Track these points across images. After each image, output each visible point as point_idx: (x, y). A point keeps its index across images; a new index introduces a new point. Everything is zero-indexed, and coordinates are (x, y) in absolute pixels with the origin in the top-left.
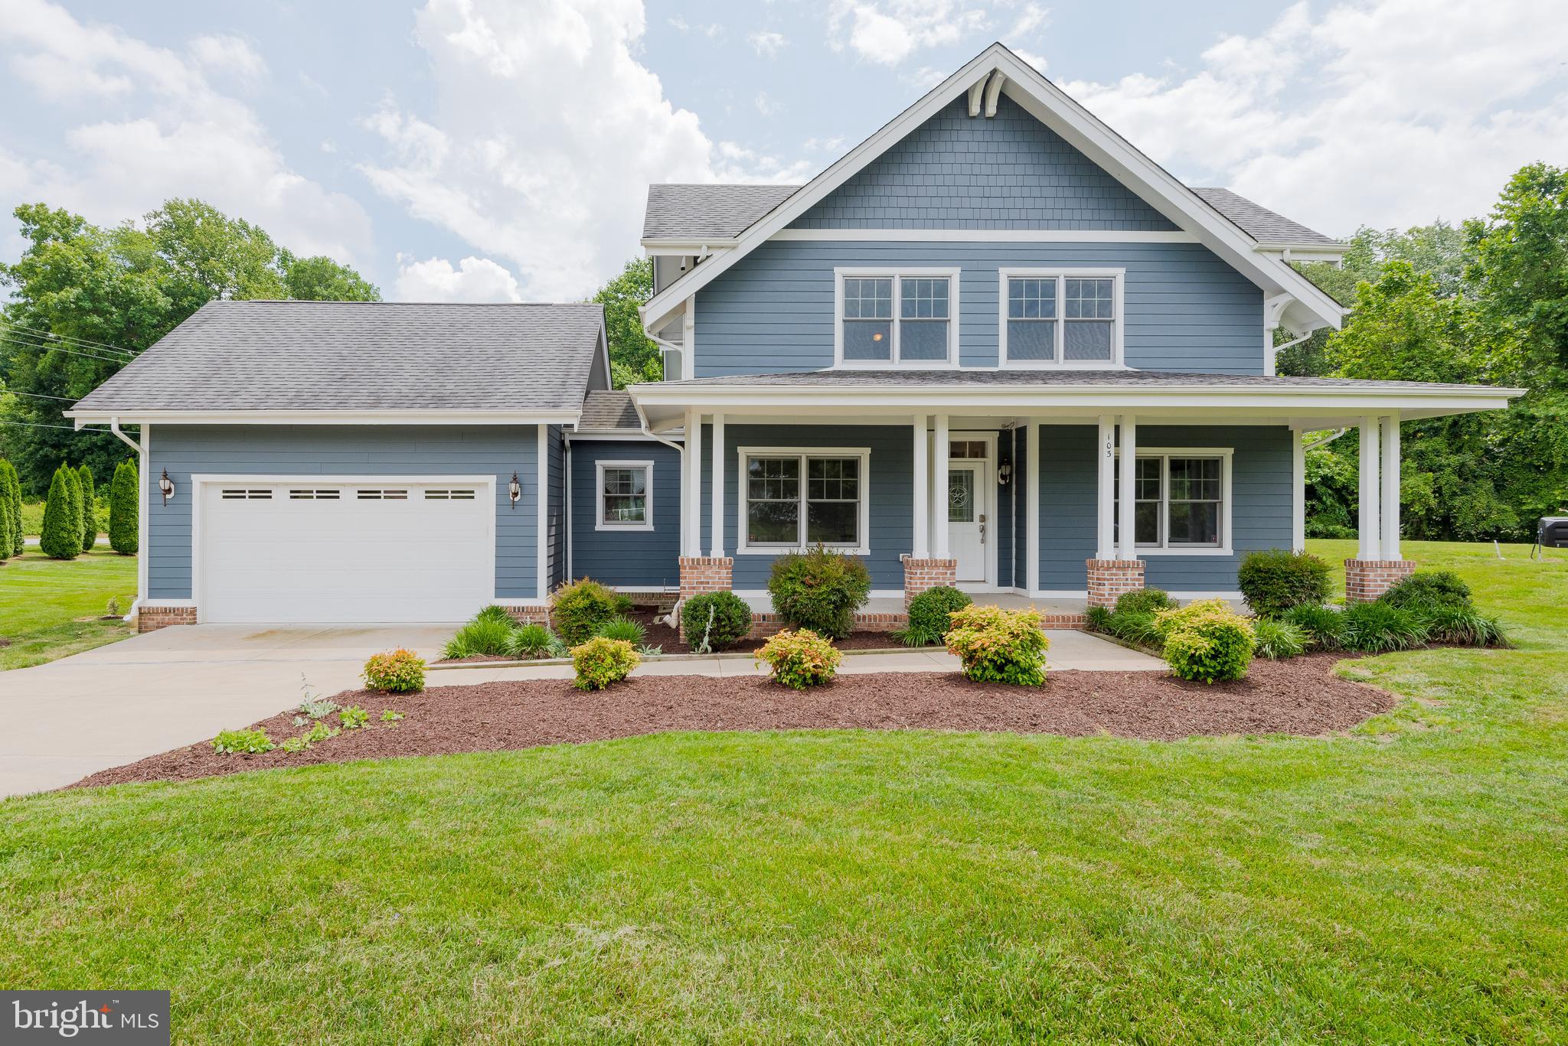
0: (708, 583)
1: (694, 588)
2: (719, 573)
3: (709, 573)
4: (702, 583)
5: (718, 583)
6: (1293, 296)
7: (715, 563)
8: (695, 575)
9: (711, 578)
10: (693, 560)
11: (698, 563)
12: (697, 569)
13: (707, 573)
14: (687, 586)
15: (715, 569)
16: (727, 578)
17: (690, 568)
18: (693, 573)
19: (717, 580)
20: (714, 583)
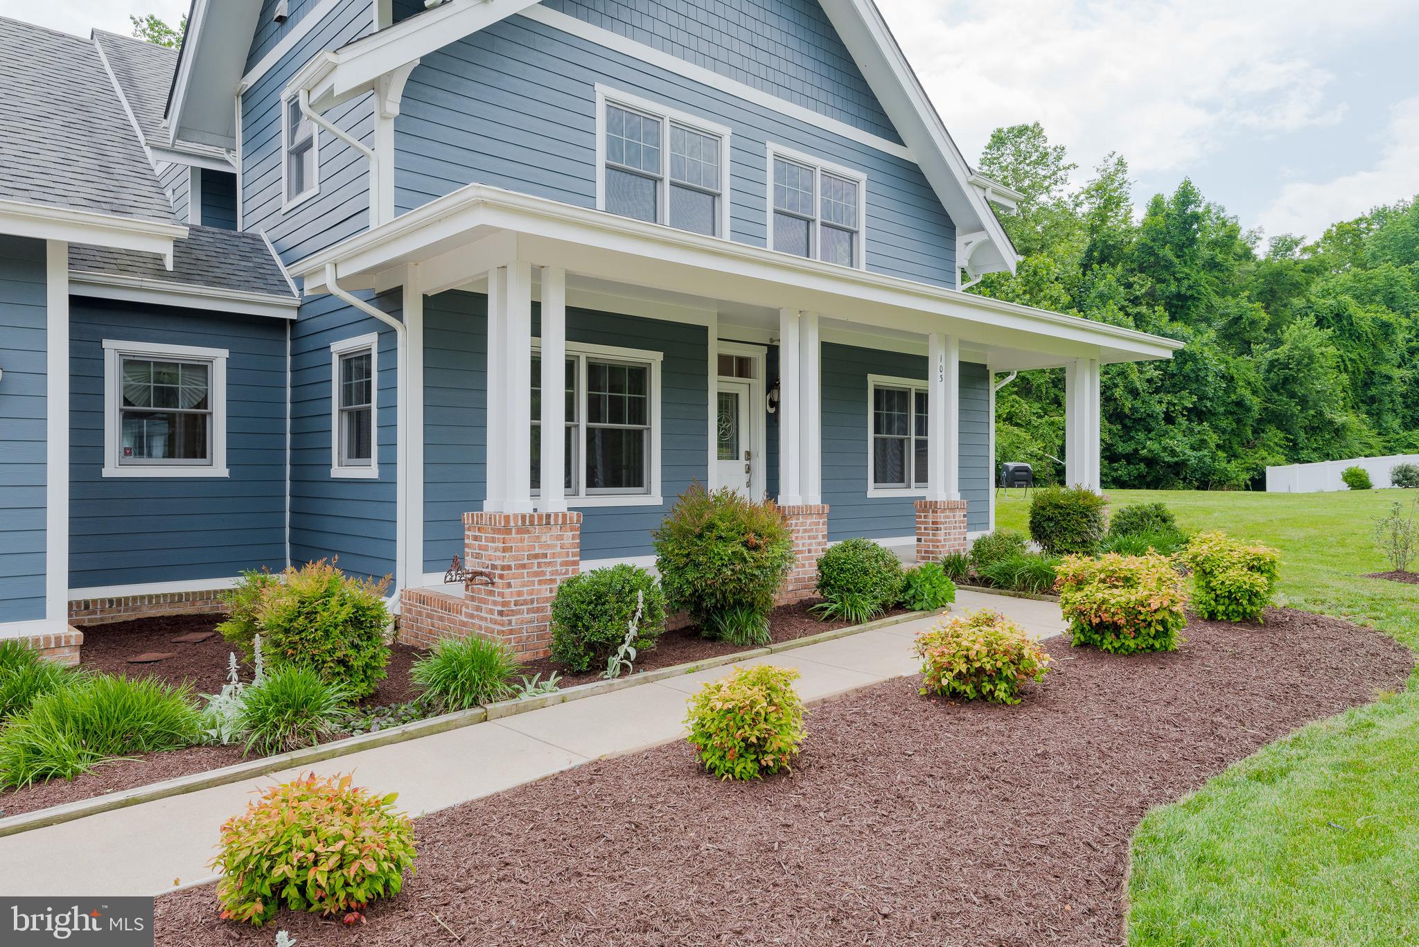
0: (545, 556)
1: (524, 566)
2: (560, 538)
3: (546, 538)
4: (536, 556)
5: (560, 555)
6: (989, 236)
7: (556, 520)
8: (526, 543)
9: (549, 546)
10: (524, 517)
11: (532, 523)
12: (528, 532)
13: (543, 539)
14: (513, 564)
15: (556, 531)
16: (573, 546)
17: (519, 531)
18: (522, 540)
19: (558, 549)
20: (554, 555)
